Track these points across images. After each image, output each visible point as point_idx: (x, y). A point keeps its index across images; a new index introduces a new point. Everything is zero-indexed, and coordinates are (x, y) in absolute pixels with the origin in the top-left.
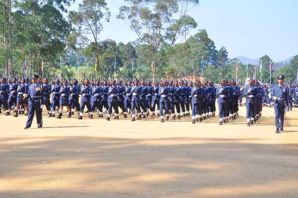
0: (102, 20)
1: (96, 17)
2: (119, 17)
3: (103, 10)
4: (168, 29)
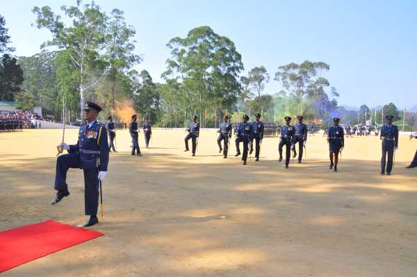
0: (263, 82)
1: (260, 79)
2: (275, 79)
3: (265, 75)
4: (309, 87)
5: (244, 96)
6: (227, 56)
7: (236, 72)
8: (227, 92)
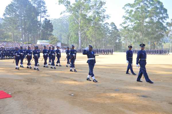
5: (167, 33)
6: (158, 11)
7: (164, 20)
8: (157, 32)
